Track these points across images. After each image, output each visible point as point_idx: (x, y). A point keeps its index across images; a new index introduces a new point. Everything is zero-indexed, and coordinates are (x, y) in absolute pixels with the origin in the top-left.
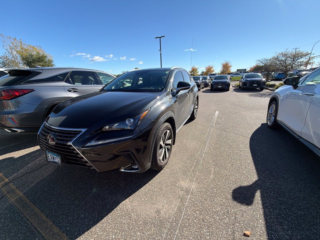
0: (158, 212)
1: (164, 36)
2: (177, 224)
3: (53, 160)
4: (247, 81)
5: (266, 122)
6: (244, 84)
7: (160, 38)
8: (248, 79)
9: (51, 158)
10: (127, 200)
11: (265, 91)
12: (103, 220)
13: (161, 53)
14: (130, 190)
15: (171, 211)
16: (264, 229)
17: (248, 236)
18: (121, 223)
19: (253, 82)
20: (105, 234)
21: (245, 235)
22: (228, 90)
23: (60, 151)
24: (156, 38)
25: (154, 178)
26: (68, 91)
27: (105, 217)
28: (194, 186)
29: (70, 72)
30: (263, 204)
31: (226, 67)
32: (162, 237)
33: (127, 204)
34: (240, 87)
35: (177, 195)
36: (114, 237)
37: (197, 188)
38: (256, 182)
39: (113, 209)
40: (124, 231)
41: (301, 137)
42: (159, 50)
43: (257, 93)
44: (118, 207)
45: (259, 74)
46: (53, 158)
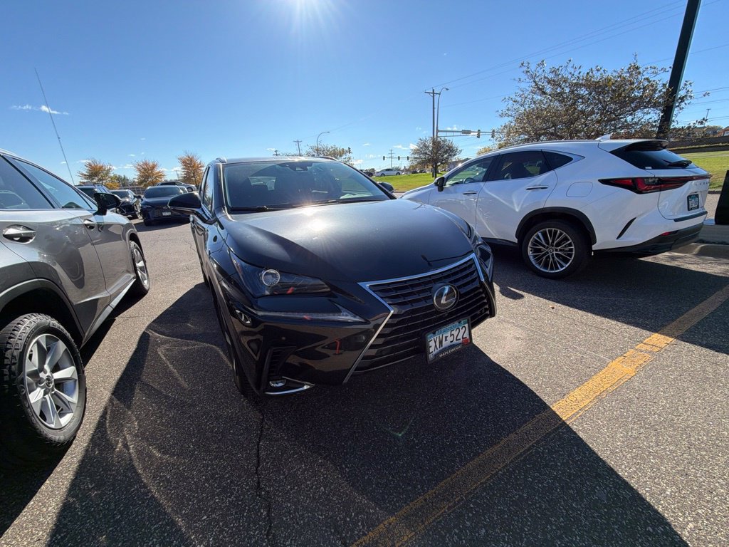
3: (439, 350)
10: (489, 356)
12: (519, 378)
16: (547, 300)
17: (553, 308)
26: (5, 237)
27: (514, 376)
39: (503, 369)
44: (500, 365)
46: (441, 342)
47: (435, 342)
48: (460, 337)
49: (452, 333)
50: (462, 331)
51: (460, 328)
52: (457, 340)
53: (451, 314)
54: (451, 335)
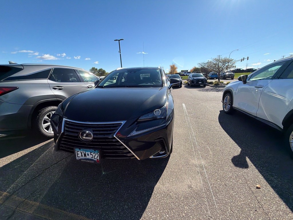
0: (190, 187)
1: (123, 40)
2: (210, 192)
3: (84, 158)
4: (194, 79)
5: (223, 110)
6: (192, 81)
7: (119, 40)
8: (195, 78)
9: (82, 155)
10: (158, 184)
11: (207, 87)
12: (149, 205)
13: (120, 54)
14: (155, 176)
15: (199, 184)
16: (265, 181)
17: (259, 188)
18: (166, 203)
19: (198, 80)
20: (158, 216)
21: (257, 188)
22: (181, 87)
23: (97, 145)
24: (115, 40)
25: (169, 162)
26: (53, 88)
27: (149, 202)
28: (203, 162)
29: (53, 69)
30: (255, 165)
31: (173, 68)
32: (206, 205)
33: (160, 187)
34: (189, 84)
35: (195, 171)
36: (168, 216)
37: (206, 163)
38: (241, 152)
39: (151, 194)
40: (173, 209)
41: (257, 117)
42: (119, 51)
43: (203, 89)
44: (154, 191)
45: (201, 74)
46: (85, 155)
47: (82, 153)
48: (96, 157)
49: (91, 154)
50: (97, 155)
51: (96, 154)
52: (94, 158)
53: (90, 145)
54: (91, 155)
